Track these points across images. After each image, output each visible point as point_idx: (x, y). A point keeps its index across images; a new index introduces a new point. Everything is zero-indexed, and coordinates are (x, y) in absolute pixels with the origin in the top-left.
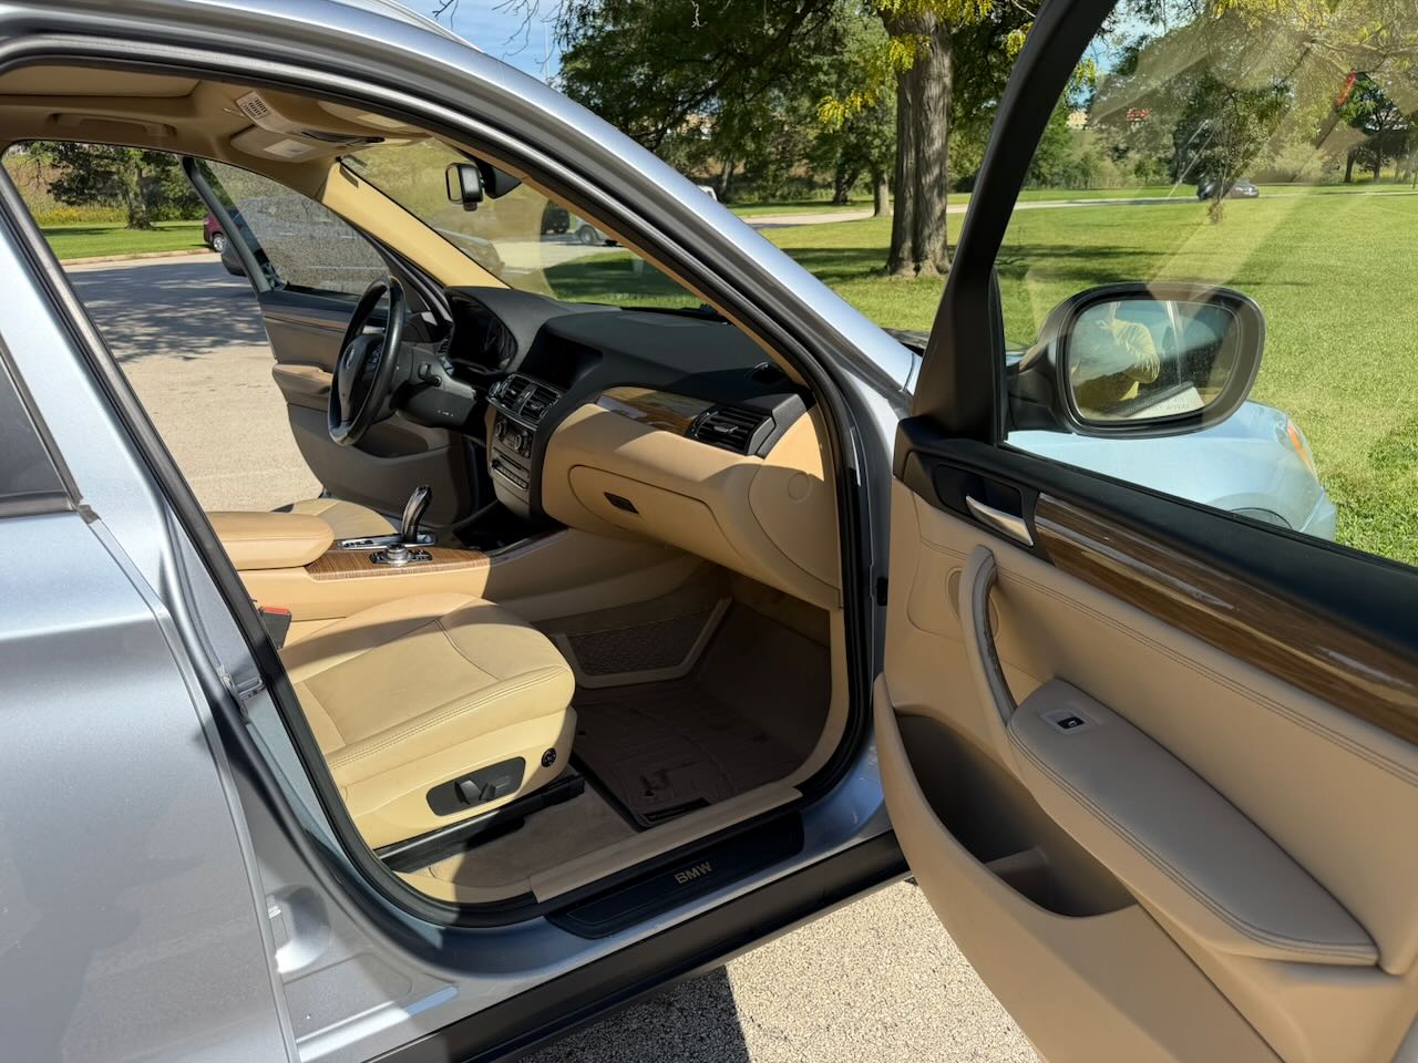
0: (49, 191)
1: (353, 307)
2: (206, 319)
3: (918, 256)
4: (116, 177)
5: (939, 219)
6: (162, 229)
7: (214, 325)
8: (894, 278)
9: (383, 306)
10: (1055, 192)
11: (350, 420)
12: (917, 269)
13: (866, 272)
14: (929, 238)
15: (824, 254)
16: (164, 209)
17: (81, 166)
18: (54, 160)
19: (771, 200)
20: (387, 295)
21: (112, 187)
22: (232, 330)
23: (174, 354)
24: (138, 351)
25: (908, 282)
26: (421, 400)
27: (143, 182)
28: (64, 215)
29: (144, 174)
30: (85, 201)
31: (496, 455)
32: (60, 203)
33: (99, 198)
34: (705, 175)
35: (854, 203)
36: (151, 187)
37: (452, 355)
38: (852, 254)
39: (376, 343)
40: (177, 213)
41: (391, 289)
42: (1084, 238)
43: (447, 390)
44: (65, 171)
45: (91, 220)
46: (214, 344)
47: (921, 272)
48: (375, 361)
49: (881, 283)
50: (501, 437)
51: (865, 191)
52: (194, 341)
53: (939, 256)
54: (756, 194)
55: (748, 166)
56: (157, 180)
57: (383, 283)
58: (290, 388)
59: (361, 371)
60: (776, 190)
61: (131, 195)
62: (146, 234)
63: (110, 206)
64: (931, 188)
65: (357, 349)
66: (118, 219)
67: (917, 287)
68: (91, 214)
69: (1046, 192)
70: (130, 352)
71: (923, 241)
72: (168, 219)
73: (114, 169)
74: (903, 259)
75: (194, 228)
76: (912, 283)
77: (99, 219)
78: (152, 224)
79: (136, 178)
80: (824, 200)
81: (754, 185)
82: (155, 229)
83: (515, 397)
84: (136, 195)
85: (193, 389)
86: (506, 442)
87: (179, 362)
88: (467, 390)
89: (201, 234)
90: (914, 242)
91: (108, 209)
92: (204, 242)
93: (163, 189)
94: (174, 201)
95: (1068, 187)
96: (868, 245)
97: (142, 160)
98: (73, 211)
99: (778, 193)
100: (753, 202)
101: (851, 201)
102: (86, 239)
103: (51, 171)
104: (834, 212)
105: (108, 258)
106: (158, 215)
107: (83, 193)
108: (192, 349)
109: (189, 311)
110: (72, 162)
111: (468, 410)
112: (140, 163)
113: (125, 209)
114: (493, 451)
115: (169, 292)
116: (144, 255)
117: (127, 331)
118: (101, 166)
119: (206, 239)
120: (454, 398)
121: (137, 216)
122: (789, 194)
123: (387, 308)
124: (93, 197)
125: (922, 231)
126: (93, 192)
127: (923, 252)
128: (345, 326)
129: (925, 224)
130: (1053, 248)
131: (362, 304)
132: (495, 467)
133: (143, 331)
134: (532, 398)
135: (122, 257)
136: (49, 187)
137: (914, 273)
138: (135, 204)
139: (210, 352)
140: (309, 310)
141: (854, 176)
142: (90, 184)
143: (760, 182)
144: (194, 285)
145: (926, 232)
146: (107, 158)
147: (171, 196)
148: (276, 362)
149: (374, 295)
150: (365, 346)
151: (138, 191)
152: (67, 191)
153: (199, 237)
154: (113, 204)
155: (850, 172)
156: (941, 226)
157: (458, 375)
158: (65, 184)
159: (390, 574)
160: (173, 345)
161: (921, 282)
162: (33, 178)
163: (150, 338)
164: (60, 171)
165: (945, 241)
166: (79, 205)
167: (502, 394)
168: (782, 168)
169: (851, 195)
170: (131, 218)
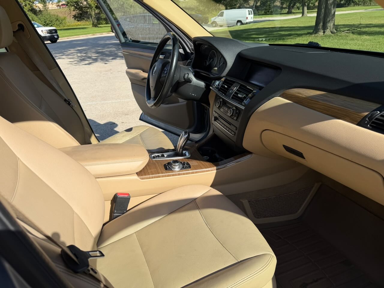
0: (73, 18)
1: (155, 48)
2: (110, 52)
3: (324, 28)
4: (89, 13)
5: (333, 15)
6: (101, 27)
7: (113, 53)
8: (316, 35)
9: (169, 47)
10: (360, 7)
11: (155, 98)
12: (324, 32)
13: (306, 33)
14: (329, 22)
15: (289, 28)
16: (101, 22)
17: (80, 11)
18: (74, 9)
19: (268, 13)
20: (170, 42)
21: (88, 16)
22: (117, 55)
23: (102, 62)
24: (93, 61)
25: (321, 36)
26: (184, 89)
27: (96, 14)
28: (77, 24)
29: (96, 12)
30: (82, 20)
31: (216, 115)
32: (76, 21)
33: (85, 19)
34: (248, 6)
35: (294, 13)
36: (98, 15)
37: (193, 67)
38: (298, 28)
39: (166, 64)
40: (105, 23)
41: (173, 39)
42: (376, 21)
43: (194, 84)
44: (77, 12)
45: (84, 25)
46: (113, 59)
47: (326, 33)
48: (166, 72)
49: (312, 37)
50: (219, 108)
51: (297, 9)
52: (107, 58)
53: (332, 28)
54: (263, 11)
55: (261, 3)
56: (99, 13)
57: (168, 36)
58: (132, 78)
59: (160, 77)
60: (270, 10)
61: (93, 18)
62: (96, 29)
63: (88, 21)
64: (331, 5)
65: (157, 66)
66: (90, 25)
67: (325, 38)
68: (83, 23)
69: (357, 7)
70: (91, 62)
71: (327, 23)
72: (102, 24)
73: (88, 11)
74: (319, 29)
75: (108, 26)
76: (323, 37)
77: (85, 25)
78: (98, 26)
79: (94, 13)
80: (284, 12)
81: (263, 9)
82: (99, 27)
83: (227, 89)
84: (94, 18)
85: (106, 73)
86: (222, 110)
87: (104, 64)
88: (202, 84)
89: (110, 28)
90: (324, 23)
91: (87, 22)
92: (111, 30)
93: (101, 16)
94: (104, 19)
95: (364, 5)
96: (302, 25)
97: (95, 8)
98: (79, 23)
99: (270, 11)
100: (262, 14)
101: (293, 12)
102: (82, 30)
103: (73, 12)
104: (288, 16)
105: (87, 35)
106: (100, 23)
107: (81, 18)
108: (107, 61)
109: (106, 49)
110: (78, 9)
111: (201, 93)
112: (95, 9)
113: (92, 22)
114: (214, 113)
115: (101, 44)
116: (96, 34)
117: (90, 56)
118: (85, 10)
119: (112, 29)
120: (196, 87)
121: (94, 24)
122: (273, 11)
123: (171, 48)
124: (84, 19)
125: (327, 19)
126: (84, 17)
127: (326, 26)
128: (152, 55)
129: (328, 17)
130: (367, 25)
131: (159, 46)
132: (215, 120)
133: (94, 55)
134: (237, 90)
135: (90, 35)
136: (73, 16)
137: (323, 34)
138: (94, 20)
139: (111, 62)
140: (137, 49)
141: (294, 5)
142: (83, 15)
143: (265, 7)
144: (108, 42)
145: (328, 20)
146: (87, 8)
147: (103, 18)
148: (127, 68)
149: (164, 42)
150: (161, 65)
151: (95, 17)
152: (77, 17)
153: (110, 29)
154: (89, 20)
155: (293, 3)
156: (333, 17)
157: (197, 76)
158: (77, 15)
159: (173, 175)
160: (102, 59)
161: (326, 36)
162: (69, 14)
163: (96, 57)
164: (75, 12)
165: (334, 23)
166: (80, 21)
167: (220, 87)
168: (272, 3)
169: (293, 11)
170: (93, 24)
